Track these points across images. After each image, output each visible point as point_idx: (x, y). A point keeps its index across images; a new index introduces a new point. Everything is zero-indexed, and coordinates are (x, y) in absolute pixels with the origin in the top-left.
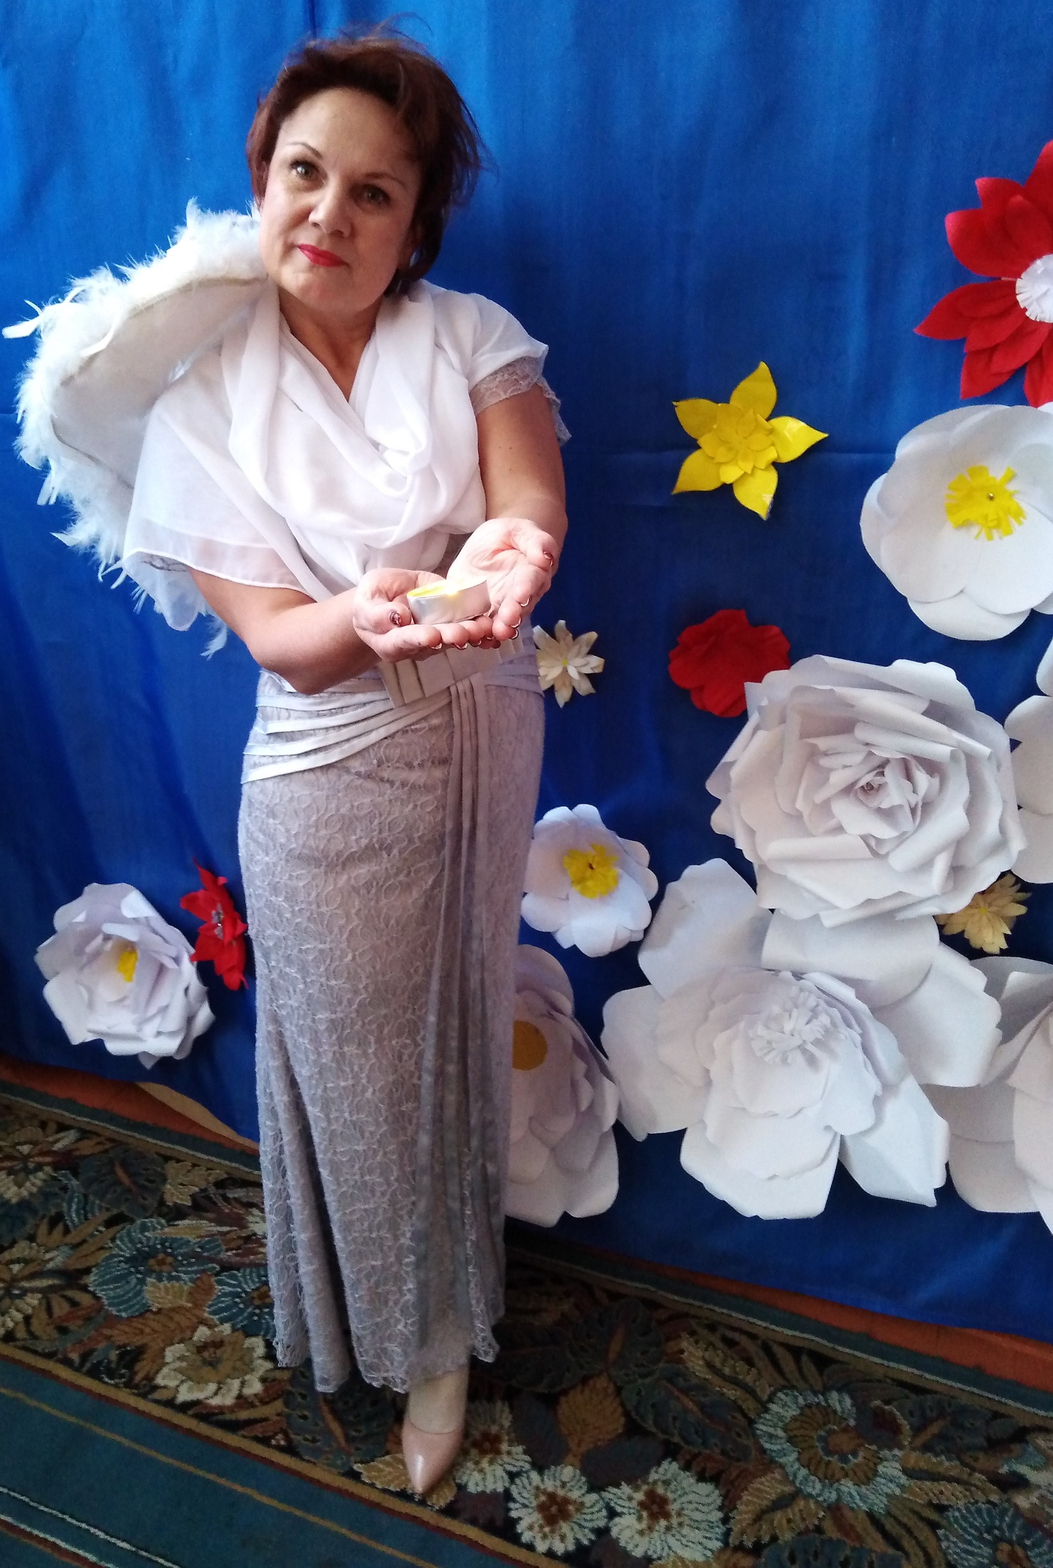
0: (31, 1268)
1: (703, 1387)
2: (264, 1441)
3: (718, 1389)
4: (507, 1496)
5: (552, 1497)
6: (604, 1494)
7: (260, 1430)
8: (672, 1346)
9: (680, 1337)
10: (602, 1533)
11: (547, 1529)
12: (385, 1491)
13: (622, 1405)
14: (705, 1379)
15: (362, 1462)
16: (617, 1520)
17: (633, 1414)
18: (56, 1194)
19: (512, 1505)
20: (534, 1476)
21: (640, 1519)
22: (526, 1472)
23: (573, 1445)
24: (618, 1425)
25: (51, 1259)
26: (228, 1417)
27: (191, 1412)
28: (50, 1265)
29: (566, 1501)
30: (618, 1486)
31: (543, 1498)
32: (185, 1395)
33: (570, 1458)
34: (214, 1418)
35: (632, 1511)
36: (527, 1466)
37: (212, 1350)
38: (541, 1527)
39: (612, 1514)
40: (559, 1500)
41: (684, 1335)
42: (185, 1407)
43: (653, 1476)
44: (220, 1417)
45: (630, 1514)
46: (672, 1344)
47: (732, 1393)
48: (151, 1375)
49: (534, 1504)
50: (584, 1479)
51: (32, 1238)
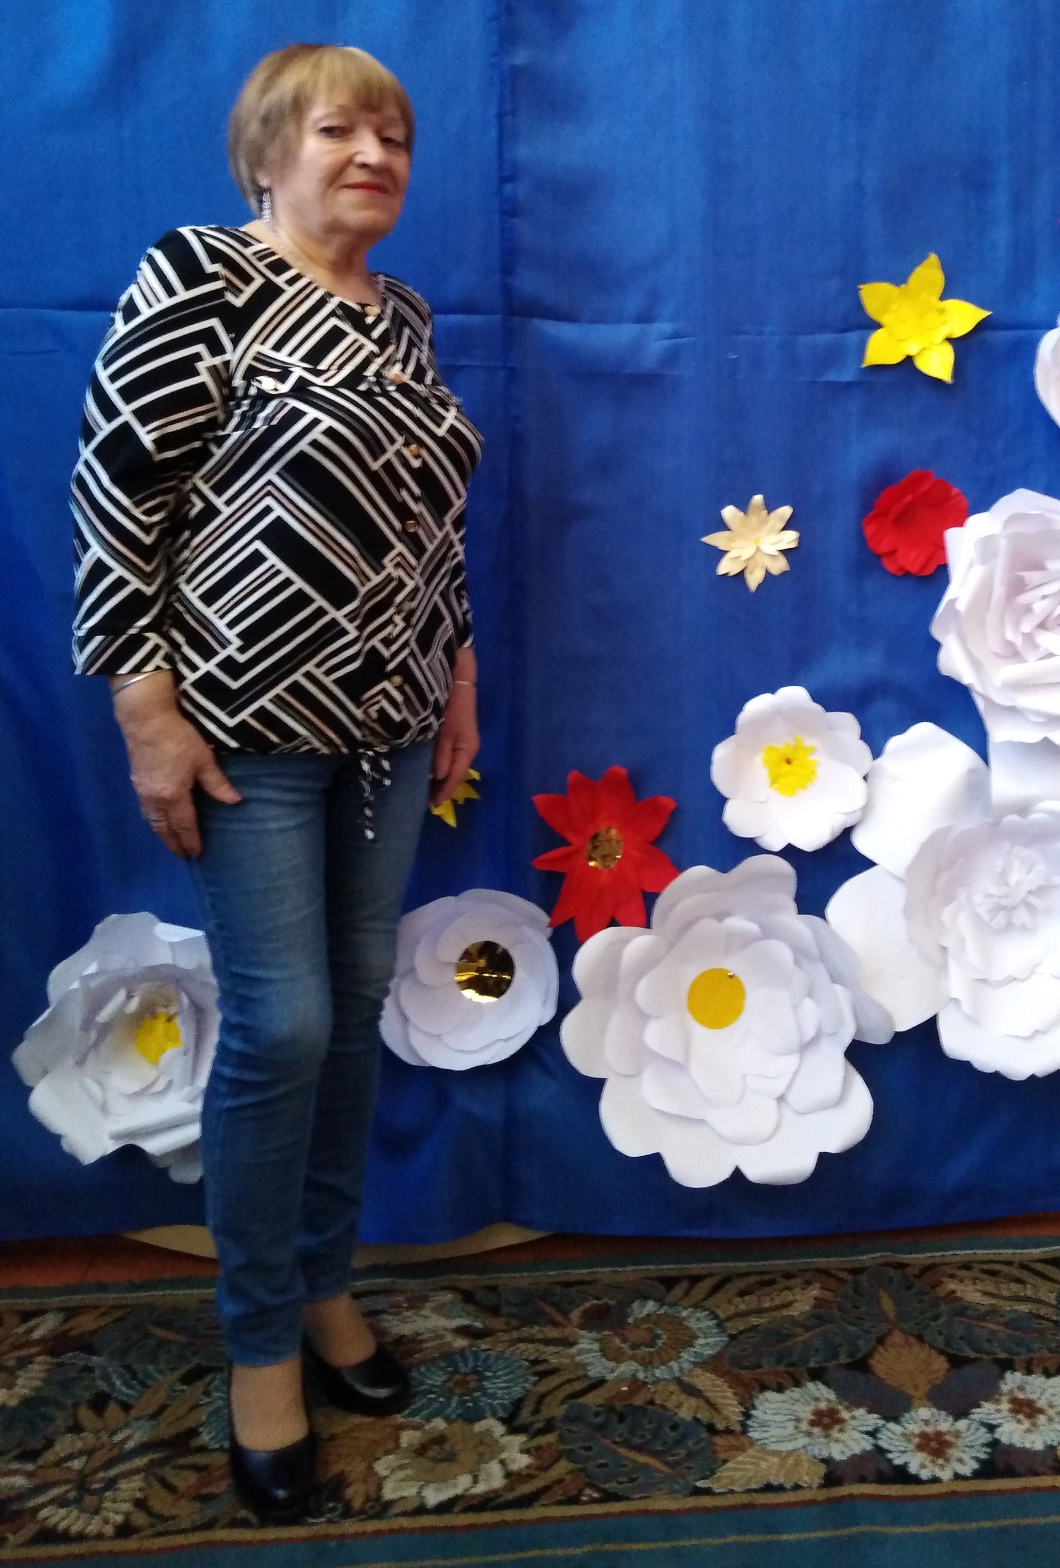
0: (101, 1457)
1: (993, 1311)
2: (574, 1500)
3: (1008, 1309)
4: (880, 1451)
5: (923, 1435)
6: (972, 1417)
7: (560, 1492)
8: (941, 1291)
9: (942, 1282)
10: (994, 1444)
11: (940, 1461)
12: (749, 1491)
13: (931, 1347)
14: (992, 1305)
15: (702, 1479)
16: (999, 1430)
17: (949, 1350)
18: (77, 1378)
19: (890, 1456)
20: (892, 1425)
21: (1019, 1422)
22: (884, 1426)
23: (911, 1391)
24: (940, 1364)
25: (128, 1438)
26: (510, 1496)
27: (456, 1509)
28: (130, 1444)
29: (939, 1434)
30: (979, 1406)
31: (916, 1440)
32: (433, 1496)
33: (916, 1402)
34: (492, 1504)
35: (1008, 1419)
36: (881, 1422)
37: (437, 1447)
38: (933, 1462)
39: (991, 1428)
40: (932, 1436)
41: (945, 1280)
42: (444, 1508)
43: (1005, 1388)
44: (501, 1500)
45: (1007, 1422)
46: (939, 1289)
47: (1023, 1308)
48: (373, 1495)
49: (911, 1447)
50: (943, 1413)
51: (76, 1429)
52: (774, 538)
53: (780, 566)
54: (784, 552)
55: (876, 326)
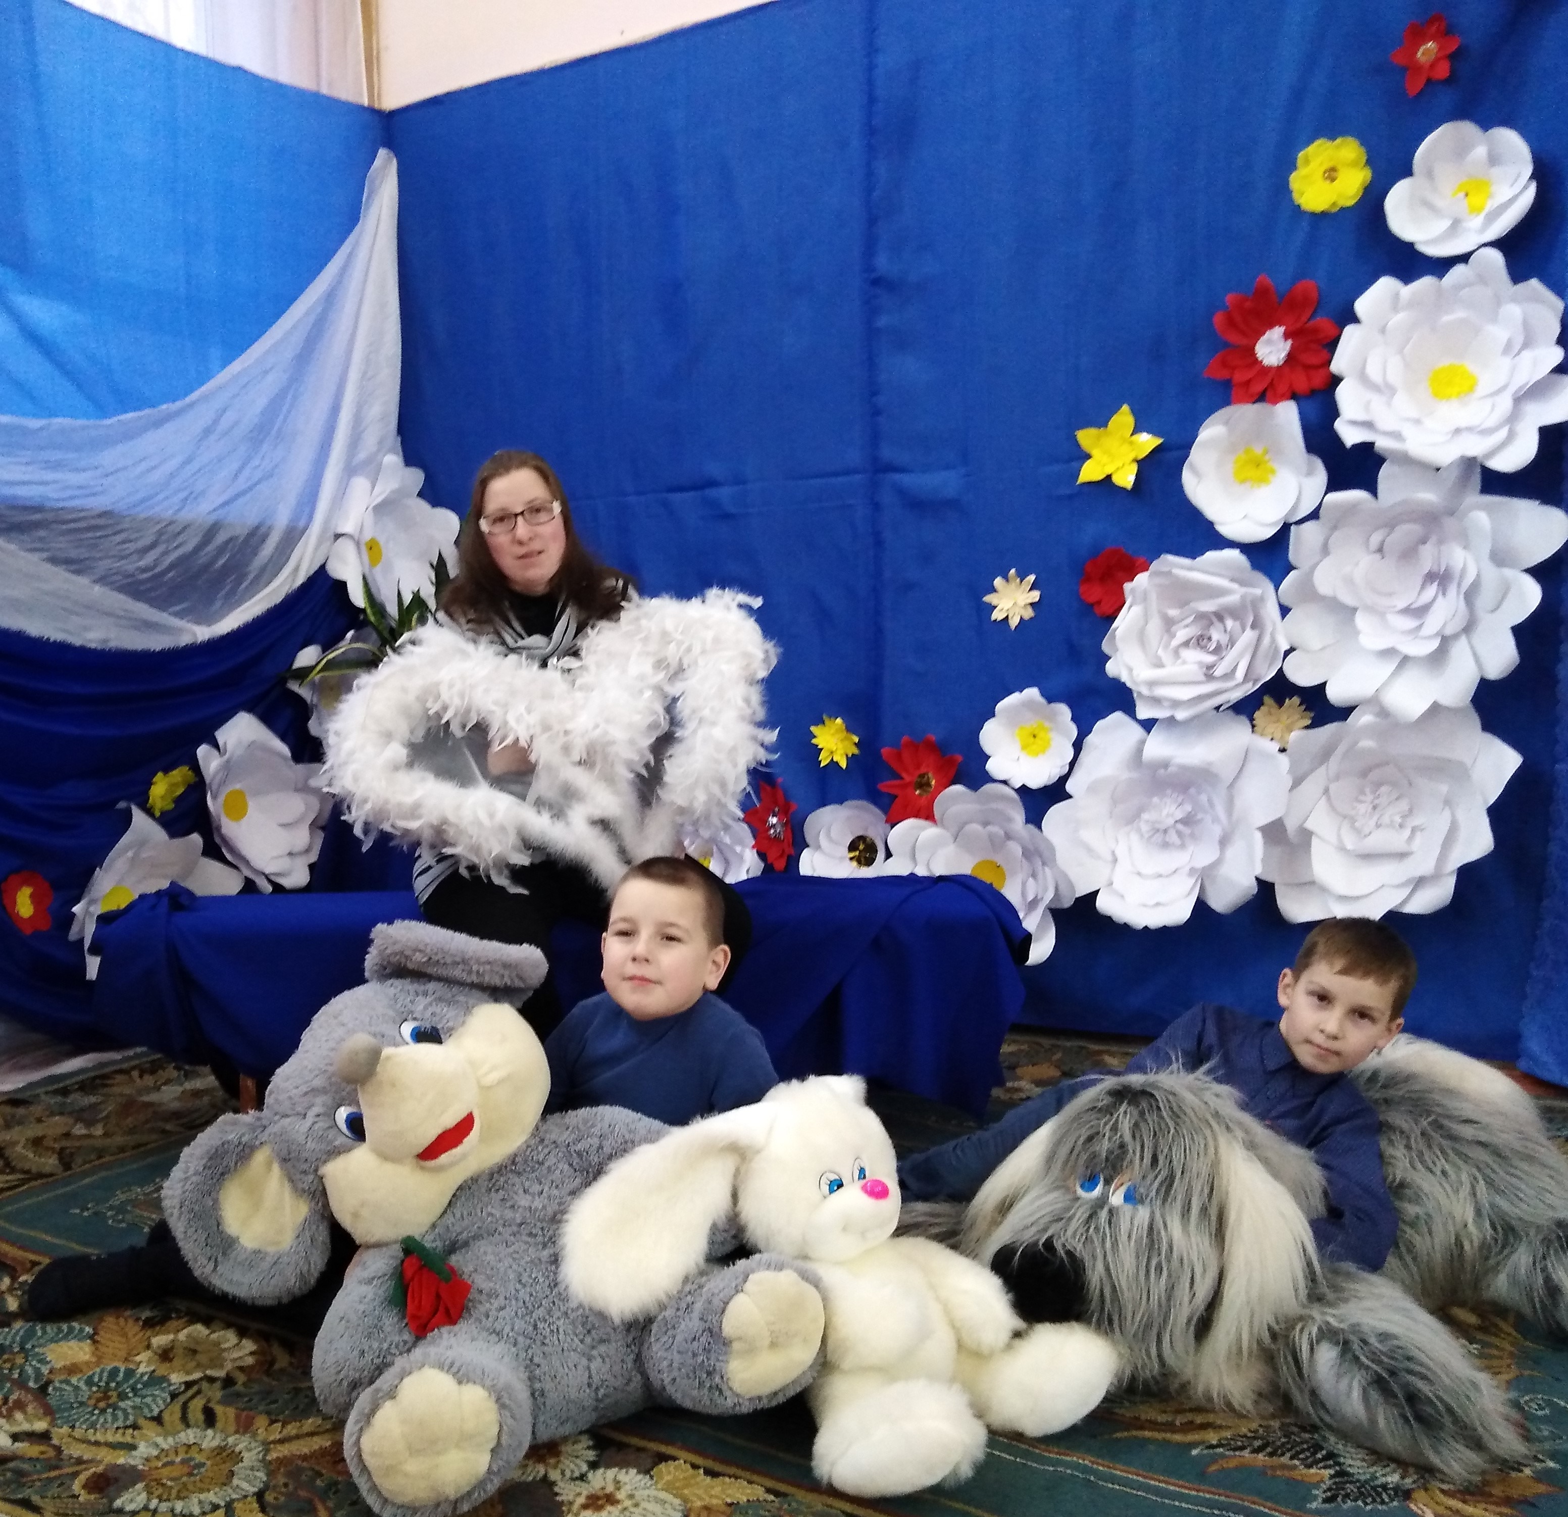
52: (1026, 595)
53: (1029, 614)
54: (1032, 604)
55: (1088, 457)
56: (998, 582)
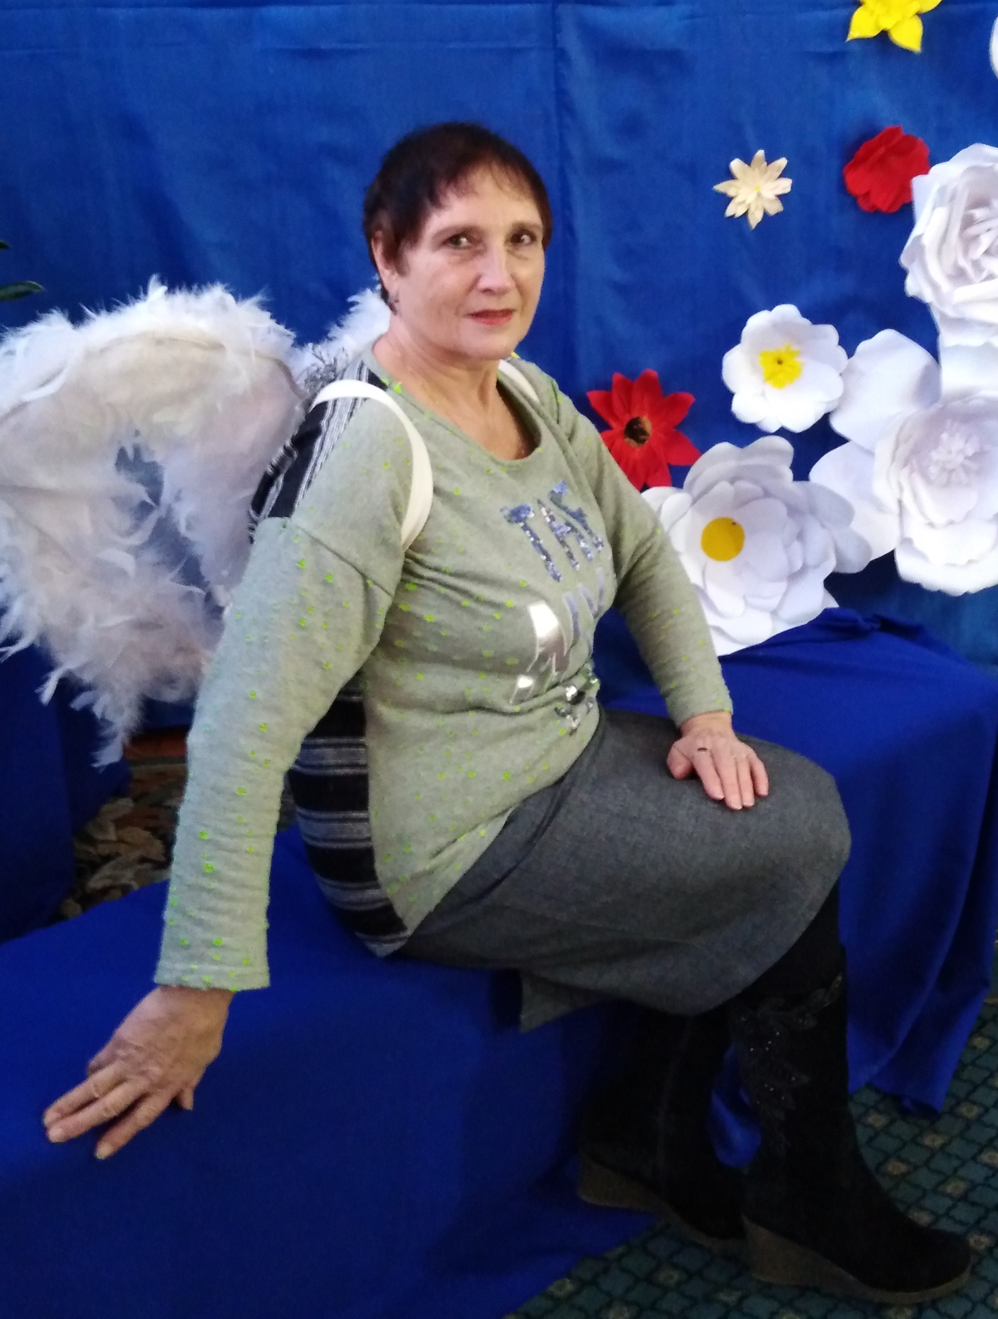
52: (772, 185)
53: (775, 208)
54: (780, 196)
55: (858, 4)
56: (736, 165)
